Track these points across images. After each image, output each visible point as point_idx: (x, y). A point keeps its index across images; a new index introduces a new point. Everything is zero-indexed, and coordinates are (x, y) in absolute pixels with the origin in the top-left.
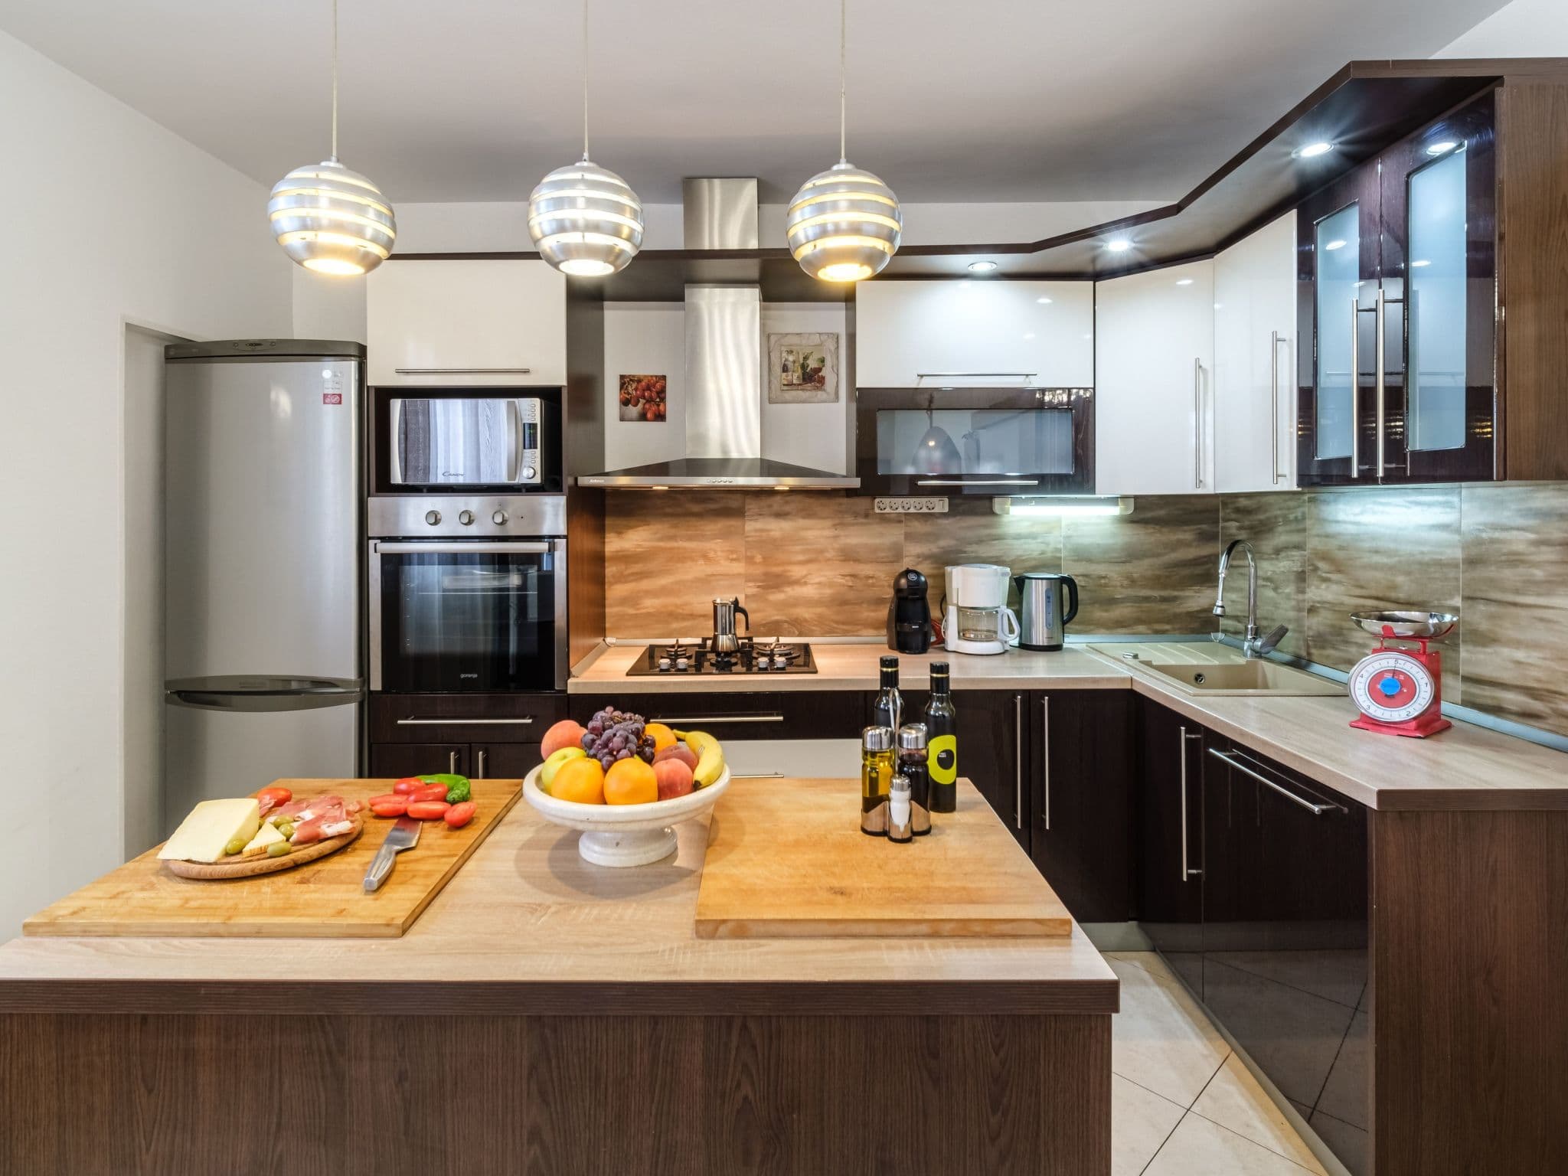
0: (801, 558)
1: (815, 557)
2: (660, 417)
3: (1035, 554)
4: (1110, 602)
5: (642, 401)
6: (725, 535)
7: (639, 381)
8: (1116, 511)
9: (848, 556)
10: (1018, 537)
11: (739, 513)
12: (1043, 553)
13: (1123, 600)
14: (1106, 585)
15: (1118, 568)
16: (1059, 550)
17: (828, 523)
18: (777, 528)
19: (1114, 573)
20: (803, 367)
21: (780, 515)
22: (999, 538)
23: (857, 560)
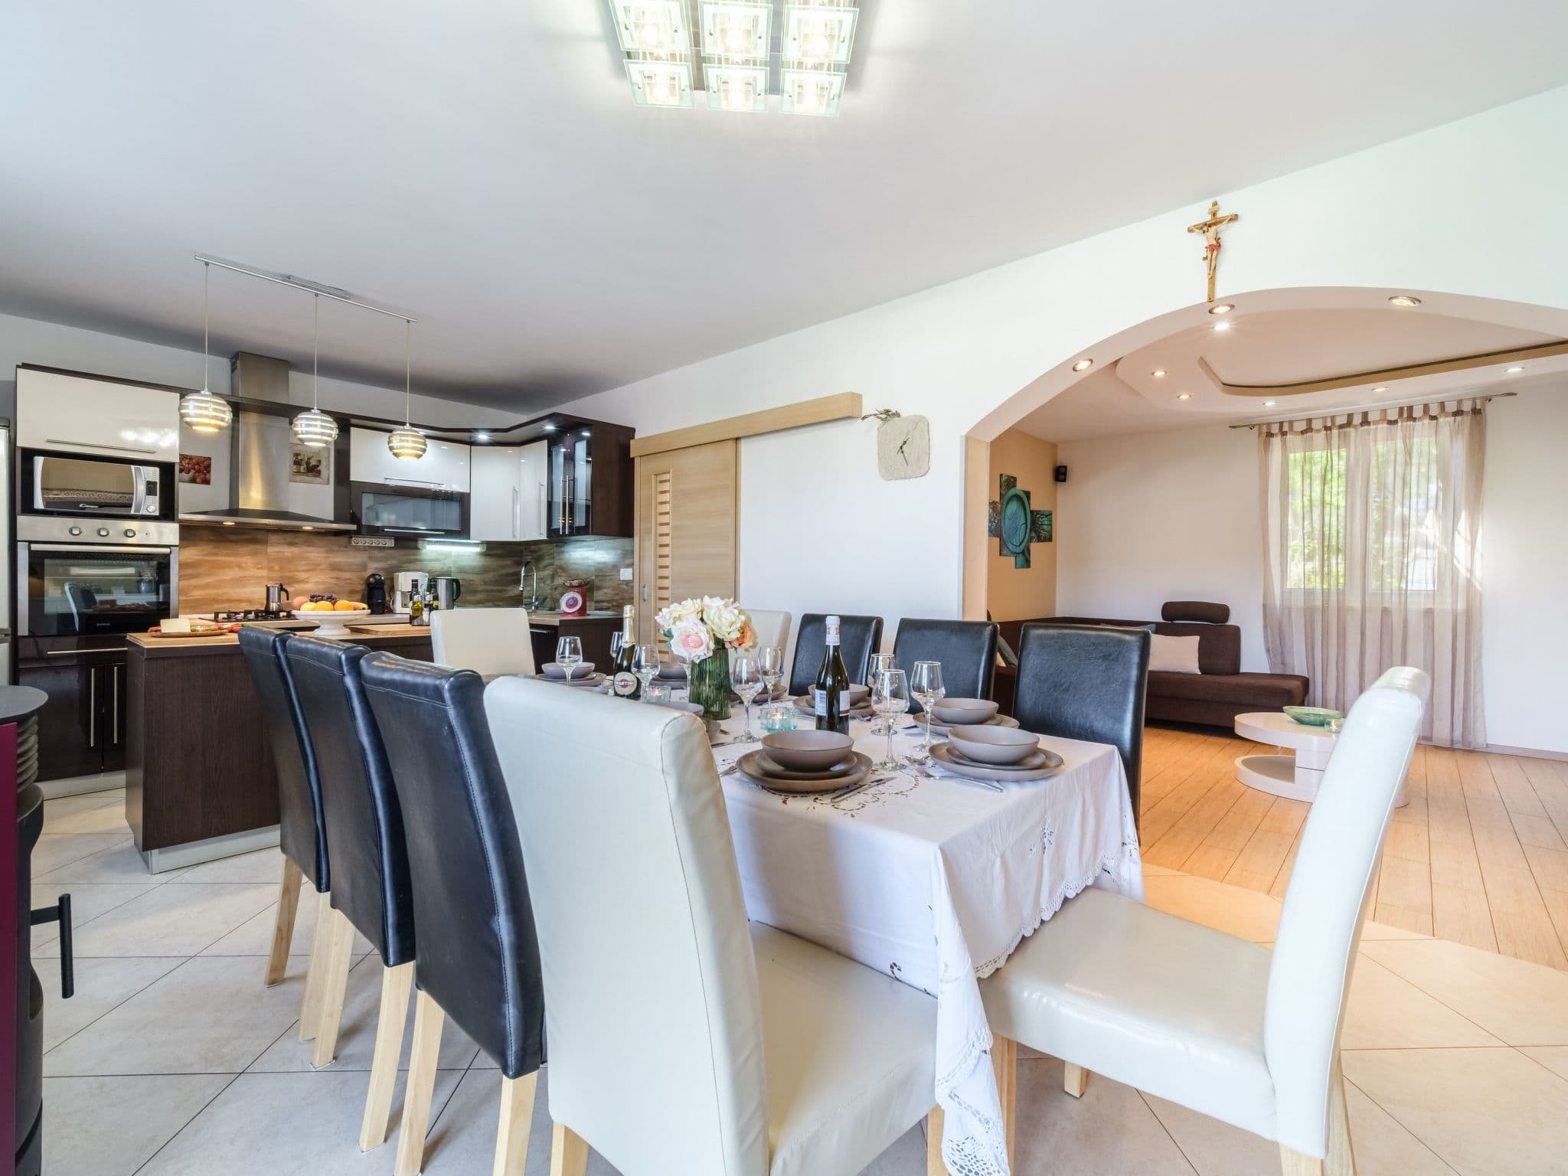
0: (303, 568)
1: (314, 567)
2: (207, 482)
3: (439, 569)
4: (475, 592)
5: (192, 471)
6: (254, 554)
7: (191, 458)
8: (478, 549)
9: (335, 567)
10: (431, 560)
11: (265, 542)
12: (442, 569)
13: (481, 591)
14: (472, 584)
15: (478, 576)
16: (450, 567)
17: (323, 550)
18: (288, 551)
19: (477, 579)
20: (308, 463)
21: (291, 544)
22: (421, 561)
23: (340, 570)
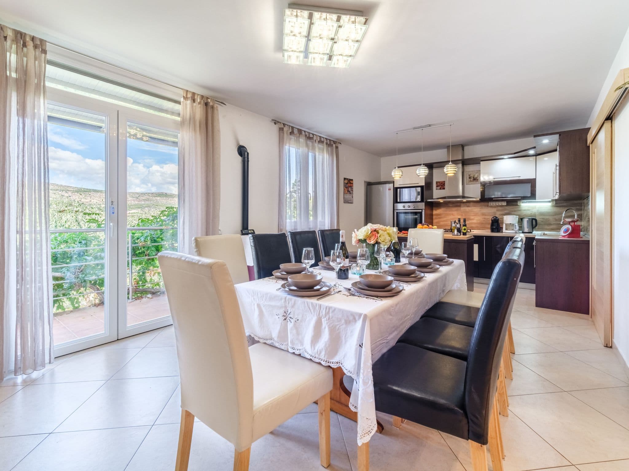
0: (472, 215)
1: (476, 215)
2: (444, 189)
3: (529, 214)
4: (550, 224)
5: (440, 186)
6: (457, 210)
7: (440, 182)
8: (550, 204)
9: (483, 214)
10: (525, 210)
11: (460, 206)
12: (531, 213)
13: (554, 224)
14: (548, 221)
15: (553, 217)
16: (536, 213)
17: (479, 208)
18: (467, 209)
19: (551, 218)
20: (473, 177)
21: (468, 206)
22: (520, 210)
23: (485, 215)
